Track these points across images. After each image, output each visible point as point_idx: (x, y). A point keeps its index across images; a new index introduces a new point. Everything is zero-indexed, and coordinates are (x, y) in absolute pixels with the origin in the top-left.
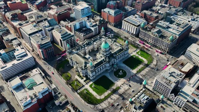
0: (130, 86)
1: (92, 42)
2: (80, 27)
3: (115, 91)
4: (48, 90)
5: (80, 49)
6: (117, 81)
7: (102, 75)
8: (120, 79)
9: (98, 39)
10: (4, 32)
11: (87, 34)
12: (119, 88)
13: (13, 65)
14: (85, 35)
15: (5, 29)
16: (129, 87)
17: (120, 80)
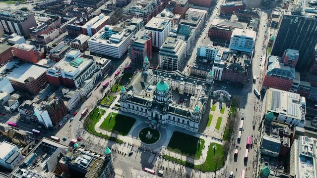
0: (130, 154)
1: (182, 79)
2: (207, 55)
3: (113, 140)
4: (72, 76)
5: (159, 74)
6: (132, 137)
7: (136, 117)
8: (139, 138)
9: (195, 82)
10: (141, 14)
11: (198, 69)
12: (121, 142)
13: (100, 42)
14: (195, 68)
15: (143, 12)
16: (127, 154)
17: (137, 139)
